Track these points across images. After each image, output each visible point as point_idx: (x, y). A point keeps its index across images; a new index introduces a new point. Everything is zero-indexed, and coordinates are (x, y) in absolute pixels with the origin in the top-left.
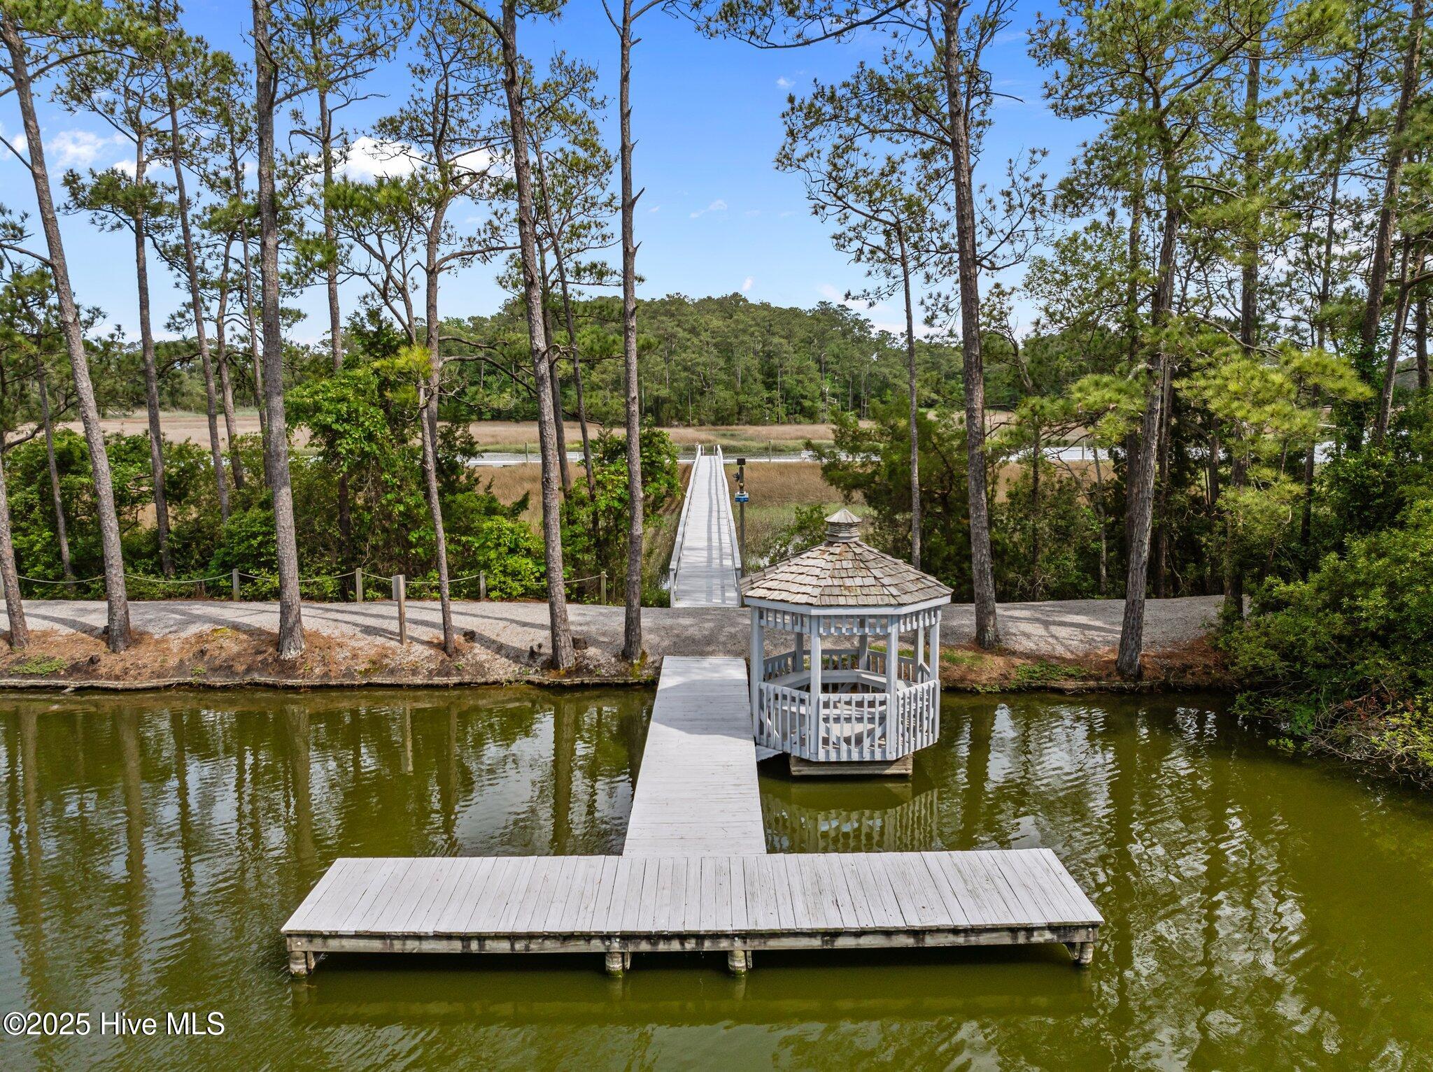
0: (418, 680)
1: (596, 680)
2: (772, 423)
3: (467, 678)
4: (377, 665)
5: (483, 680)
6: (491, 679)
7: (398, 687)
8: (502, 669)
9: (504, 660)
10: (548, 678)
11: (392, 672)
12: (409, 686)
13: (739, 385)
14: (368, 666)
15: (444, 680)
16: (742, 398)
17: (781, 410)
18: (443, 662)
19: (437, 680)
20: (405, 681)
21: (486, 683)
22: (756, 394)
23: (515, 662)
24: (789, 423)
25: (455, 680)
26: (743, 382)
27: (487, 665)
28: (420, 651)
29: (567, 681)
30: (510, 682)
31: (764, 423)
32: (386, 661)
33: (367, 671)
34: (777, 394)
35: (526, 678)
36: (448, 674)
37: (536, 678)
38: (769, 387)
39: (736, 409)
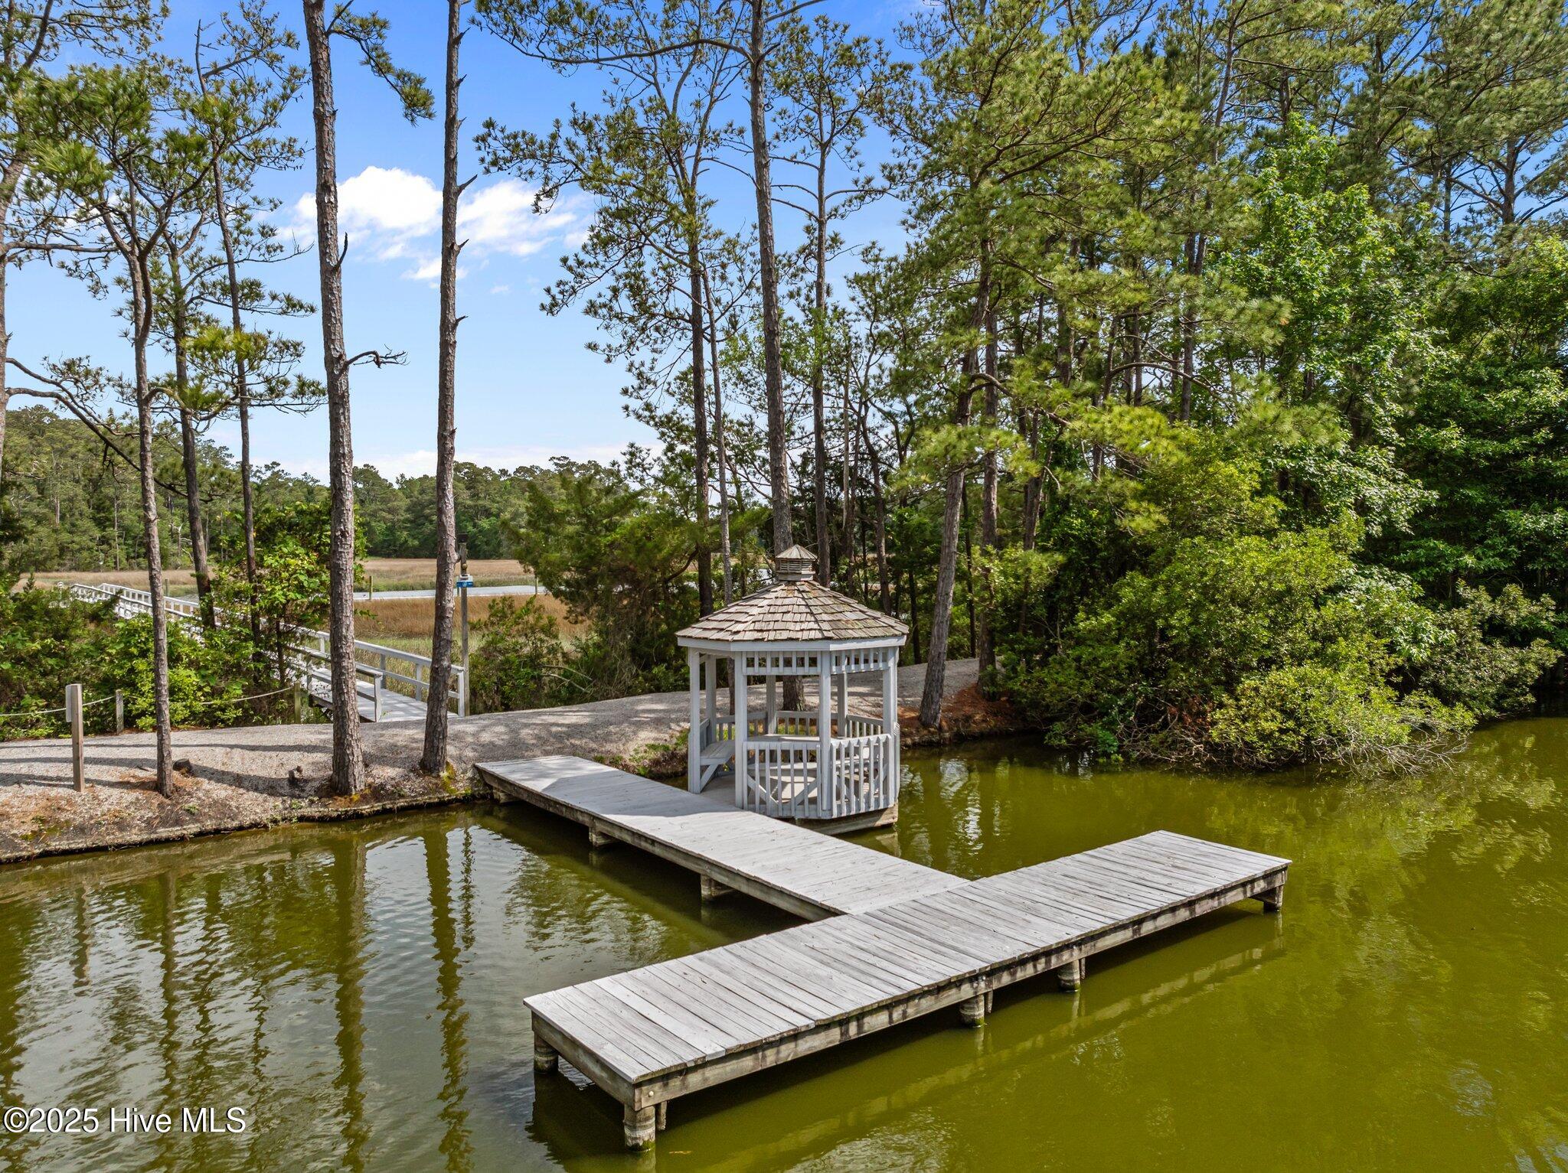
0: (134, 836)
1: (401, 803)
2: (108, 569)
3: (210, 825)
4: (47, 824)
5: (235, 823)
6: (247, 822)
7: (102, 849)
8: (255, 807)
9: (252, 794)
10: (337, 807)
11: (81, 830)
12: (119, 846)
13: (58, 521)
14: (35, 827)
15: (175, 831)
16: (65, 537)
17: (119, 552)
18: (161, 806)
19: (163, 832)
20: (109, 839)
21: (241, 828)
22: (85, 532)
23: (270, 795)
24: (132, 569)
25: (193, 828)
26: (63, 517)
27: (233, 804)
28: (115, 800)
29: (366, 808)
30: (275, 821)
31: (97, 569)
32: (62, 817)
33: (36, 834)
34: (114, 532)
35: (297, 813)
36: (178, 822)
37: (314, 811)
38: (101, 523)
39: (56, 551)
